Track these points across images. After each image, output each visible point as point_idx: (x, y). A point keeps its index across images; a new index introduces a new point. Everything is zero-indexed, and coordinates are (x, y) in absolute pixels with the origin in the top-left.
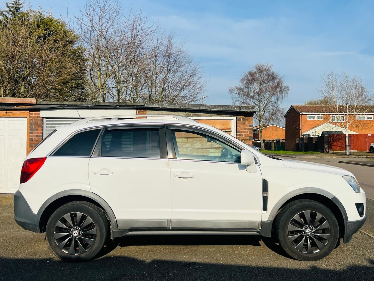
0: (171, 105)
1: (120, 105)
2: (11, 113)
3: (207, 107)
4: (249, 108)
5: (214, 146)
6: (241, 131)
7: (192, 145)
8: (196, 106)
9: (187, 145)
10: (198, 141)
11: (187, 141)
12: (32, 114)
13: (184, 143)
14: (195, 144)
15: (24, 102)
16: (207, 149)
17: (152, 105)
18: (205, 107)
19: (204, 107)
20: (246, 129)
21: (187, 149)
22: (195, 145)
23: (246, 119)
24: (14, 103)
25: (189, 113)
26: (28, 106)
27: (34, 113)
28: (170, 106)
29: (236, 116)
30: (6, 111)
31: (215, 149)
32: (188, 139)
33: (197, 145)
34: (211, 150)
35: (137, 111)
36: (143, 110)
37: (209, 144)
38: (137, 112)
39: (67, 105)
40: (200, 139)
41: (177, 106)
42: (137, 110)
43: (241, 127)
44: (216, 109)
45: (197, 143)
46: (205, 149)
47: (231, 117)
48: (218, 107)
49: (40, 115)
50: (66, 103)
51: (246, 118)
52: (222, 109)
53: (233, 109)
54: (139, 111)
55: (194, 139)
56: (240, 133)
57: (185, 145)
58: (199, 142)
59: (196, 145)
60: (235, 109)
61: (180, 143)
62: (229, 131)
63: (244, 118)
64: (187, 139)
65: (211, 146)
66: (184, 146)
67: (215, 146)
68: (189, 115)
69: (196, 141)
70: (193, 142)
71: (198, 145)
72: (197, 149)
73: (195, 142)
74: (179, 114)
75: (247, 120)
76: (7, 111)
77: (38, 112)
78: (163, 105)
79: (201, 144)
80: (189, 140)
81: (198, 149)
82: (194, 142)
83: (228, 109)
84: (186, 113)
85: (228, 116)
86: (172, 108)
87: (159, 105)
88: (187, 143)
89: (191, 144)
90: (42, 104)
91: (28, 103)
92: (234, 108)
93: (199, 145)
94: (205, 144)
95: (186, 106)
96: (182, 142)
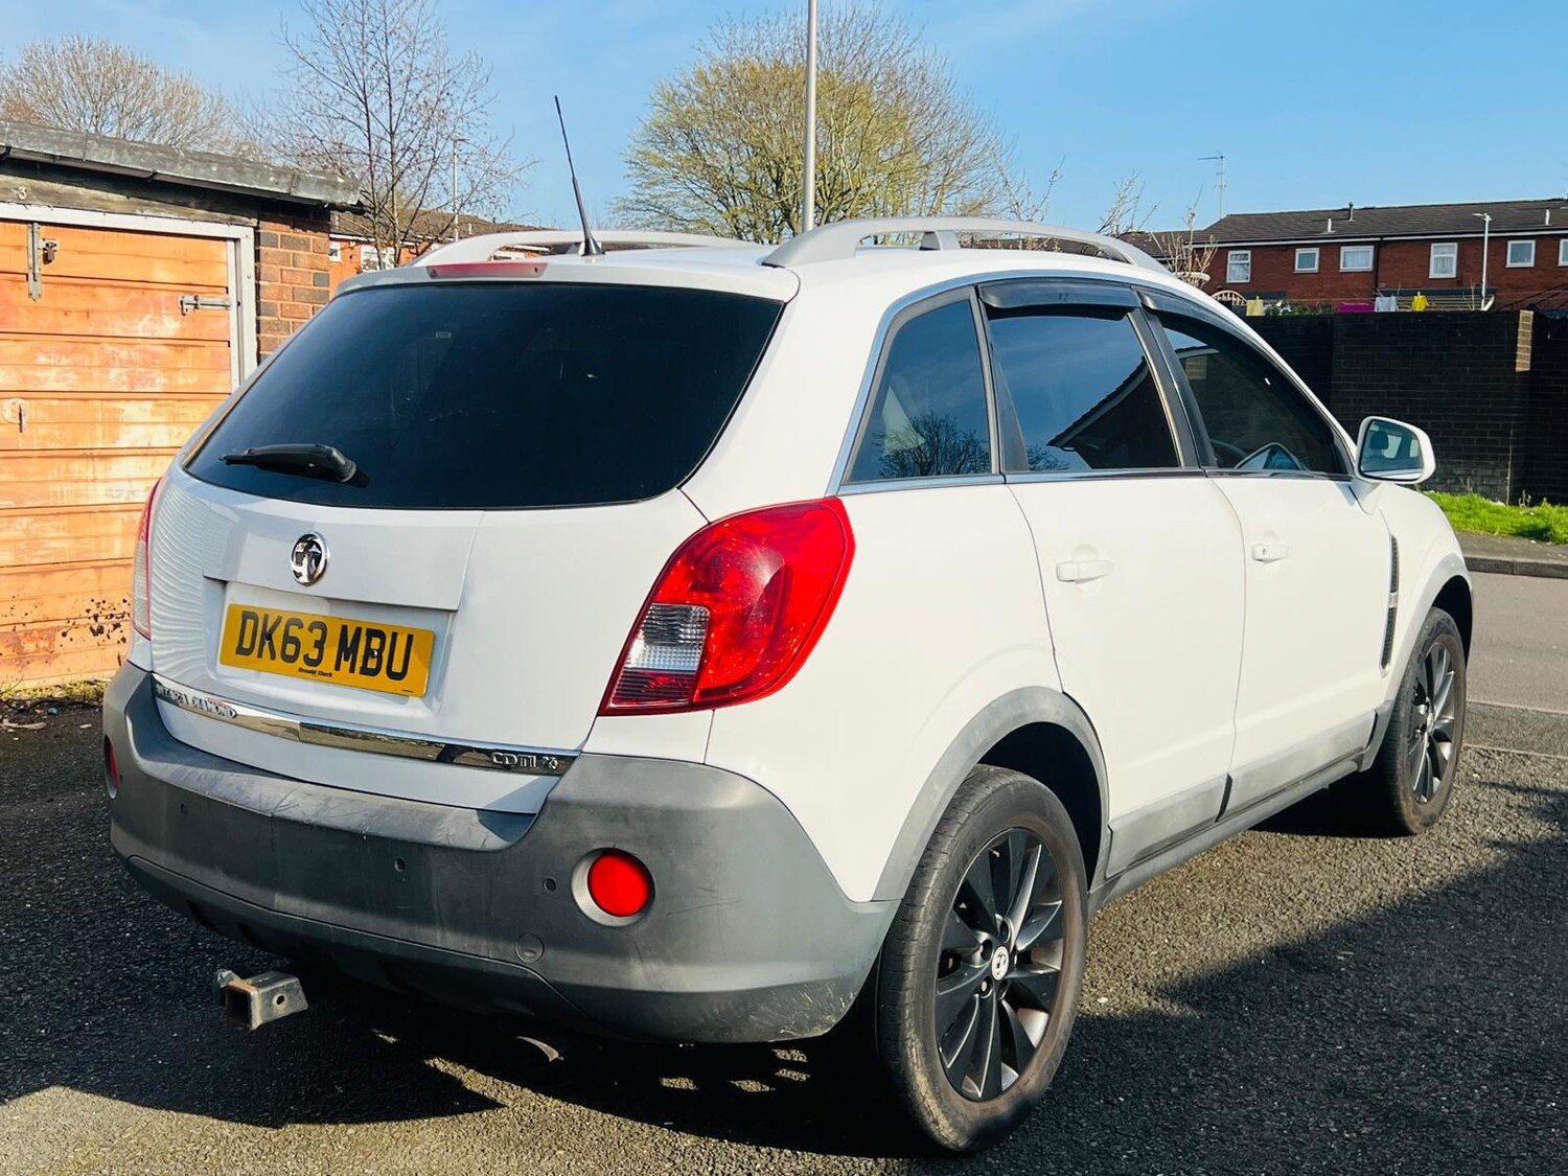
3: (126, 155)
4: (335, 186)
5: (144, 385)
6: (279, 306)
7: (24, 379)
8: (64, 140)
10: (60, 352)
14: (40, 374)
16: (106, 404)
18: (119, 151)
19: (107, 150)
20: (303, 298)
22: (40, 380)
23: (299, 241)
25: (11, 178)
29: (254, 222)
31: (148, 405)
33: (51, 380)
34: (131, 410)
37: (121, 375)
40: (70, 346)
43: (279, 283)
44: (171, 169)
45: (55, 370)
46: (98, 403)
47: (231, 222)
48: (185, 162)
51: (300, 234)
52: (204, 176)
53: (260, 183)
55: (34, 341)
56: (274, 316)
58: (63, 363)
59: (46, 379)
60: (272, 179)
62: (218, 300)
63: (292, 234)
65: (132, 384)
67: (152, 386)
69: (47, 355)
70: (30, 361)
71: (57, 381)
72: (55, 403)
73: (42, 360)
75: (305, 245)
79: (78, 373)
81: (64, 403)
82: (36, 358)
83: (234, 176)
85: (219, 214)
89: (16, 370)
92: (264, 179)
93: (66, 379)
94: (96, 373)
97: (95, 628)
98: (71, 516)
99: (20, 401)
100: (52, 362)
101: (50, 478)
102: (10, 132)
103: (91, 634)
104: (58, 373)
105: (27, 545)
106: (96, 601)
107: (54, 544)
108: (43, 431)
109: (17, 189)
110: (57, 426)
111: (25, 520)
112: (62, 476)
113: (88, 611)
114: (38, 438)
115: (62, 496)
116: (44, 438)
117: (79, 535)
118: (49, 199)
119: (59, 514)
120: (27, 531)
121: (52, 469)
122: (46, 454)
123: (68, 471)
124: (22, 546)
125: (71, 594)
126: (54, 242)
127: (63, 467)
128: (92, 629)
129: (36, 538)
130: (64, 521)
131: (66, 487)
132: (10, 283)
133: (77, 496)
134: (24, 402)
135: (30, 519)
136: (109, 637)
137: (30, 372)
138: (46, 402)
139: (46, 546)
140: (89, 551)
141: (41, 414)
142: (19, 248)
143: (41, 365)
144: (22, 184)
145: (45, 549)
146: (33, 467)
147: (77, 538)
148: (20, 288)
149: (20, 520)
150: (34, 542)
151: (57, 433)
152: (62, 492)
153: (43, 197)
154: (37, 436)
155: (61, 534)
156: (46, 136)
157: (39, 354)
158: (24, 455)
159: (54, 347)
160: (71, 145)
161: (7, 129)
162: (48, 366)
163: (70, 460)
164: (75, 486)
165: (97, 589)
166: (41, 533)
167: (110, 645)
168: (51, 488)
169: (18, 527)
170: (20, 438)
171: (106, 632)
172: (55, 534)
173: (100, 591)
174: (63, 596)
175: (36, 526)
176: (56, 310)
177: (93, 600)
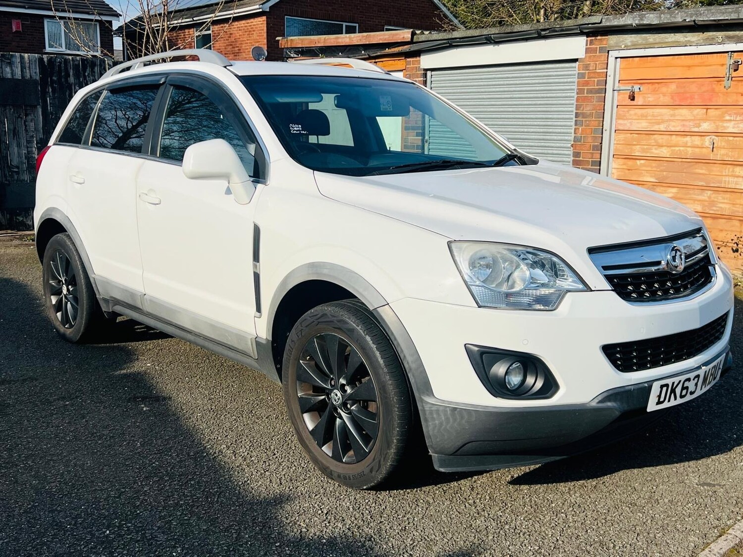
0: (662, 15)
1: (551, 28)
2: (381, 63)
7: (717, 127)
9: (705, 126)
11: (705, 116)
12: (409, 63)
13: (698, 122)
14: (725, 125)
15: (394, 40)
17: (619, 19)
21: (703, 137)
22: (725, 128)
24: (381, 42)
25: (714, 33)
26: (402, 47)
27: (413, 61)
28: (660, 17)
30: (374, 61)
32: (709, 110)
33: (731, 128)
35: (589, 39)
36: (601, 36)
38: (587, 41)
39: (460, 38)
41: (677, 16)
42: (587, 37)
45: (733, 122)
49: (421, 64)
50: (456, 34)
54: (591, 38)
55: (724, 109)
57: (699, 126)
58: (738, 119)
59: (728, 127)
61: (687, 120)
64: (705, 110)
66: (696, 129)
68: (713, 38)
69: (730, 115)
70: (721, 118)
71: (734, 128)
72: (731, 138)
73: (728, 118)
74: (686, 39)
76: (377, 60)
77: (418, 59)
78: (644, 19)
80: (712, 112)
82: (724, 117)
84: (705, 33)
86: (665, 22)
87: (633, 18)
88: (705, 120)
89: (714, 123)
90: (420, 40)
91: (399, 41)
93: (738, 127)
95: (701, 14)
96: (693, 118)
97: (734, 249)
98: (732, 194)
99: (713, 137)
100: (732, 118)
101: (724, 174)
102: (704, 13)
103: (732, 251)
104: (734, 124)
105: (708, 203)
106: (737, 236)
107: (721, 205)
108: (723, 151)
109: (717, 38)
110: (730, 150)
111: (709, 192)
112: (730, 174)
113: (732, 240)
114: (720, 155)
115: (729, 183)
116: (723, 155)
117: (734, 203)
118: (734, 39)
119: (727, 191)
120: (709, 197)
121: (725, 169)
122: (724, 163)
123: (733, 171)
124: (706, 203)
125: (726, 230)
126: (738, 60)
127: (731, 170)
128: (733, 249)
129: (713, 201)
130: (728, 195)
131: (731, 179)
132: (716, 82)
133: (736, 184)
134: (715, 137)
135: (712, 192)
136: (740, 255)
137: (721, 124)
138: (726, 138)
139: (717, 205)
140: (738, 212)
141: (723, 144)
142: (723, 65)
143: (726, 120)
144: (720, 35)
145: (716, 207)
146: (716, 169)
147: (734, 204)
148: (720, 85)
149: (707, 192)
150: (712, 203)
151: (730, 154)
152: (729, 181)
153: (730, 39)
154: (720, 154)
155: (726, 201)
156: (719, 11)
157: (726, 115)
158: (714, 162)
159: (734, 111)
160: (731, 12)
161: (702, 12)
162: (730, 120)
163: (735, 166)
164: (736, 179)
165: (739, 230)
166: (716, 199)
167: (741, 259)
168: (724, 179)
169: (706, 195)
170: (712, 155)
171: (740, 252)
172: (722, 201)
173: (741, 232)
174: (722, 230)
175: (714, 195)
176: (737, 93)
177: (736, 235)
